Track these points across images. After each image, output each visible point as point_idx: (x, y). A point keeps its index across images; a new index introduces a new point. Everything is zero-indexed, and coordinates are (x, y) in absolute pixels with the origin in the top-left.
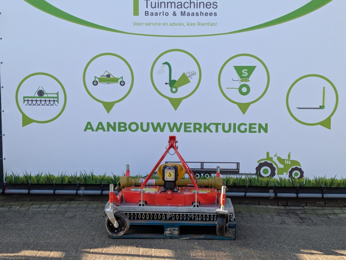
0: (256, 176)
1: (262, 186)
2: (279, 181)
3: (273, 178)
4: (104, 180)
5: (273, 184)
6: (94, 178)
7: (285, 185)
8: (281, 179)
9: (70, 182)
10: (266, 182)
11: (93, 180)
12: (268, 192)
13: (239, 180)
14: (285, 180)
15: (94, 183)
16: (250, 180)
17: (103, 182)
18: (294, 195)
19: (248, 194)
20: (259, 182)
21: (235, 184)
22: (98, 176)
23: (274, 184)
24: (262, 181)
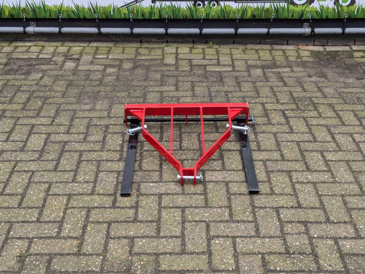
0: (286, 4)
1: (294, 18)
2: (319, 10)
3: (310, 6)
4: (62, 12)
5: (310, 16)
6: (46, 9)
7: (327, 16)
8: (322, 8)
9: (12, 15)
10: (300, 13)
11: (46, 12)
12: (302, 27)
13: (261, 11)
14: (328, 8)
15: (48, 16)
16: (277, 10)
17: (60, 15)
18: (339, 30)
19: (273, 30)
20: (289, 12)
21: (254, 16)
22: (53, 7)
23: (312, 15)
24: (293, 12)
